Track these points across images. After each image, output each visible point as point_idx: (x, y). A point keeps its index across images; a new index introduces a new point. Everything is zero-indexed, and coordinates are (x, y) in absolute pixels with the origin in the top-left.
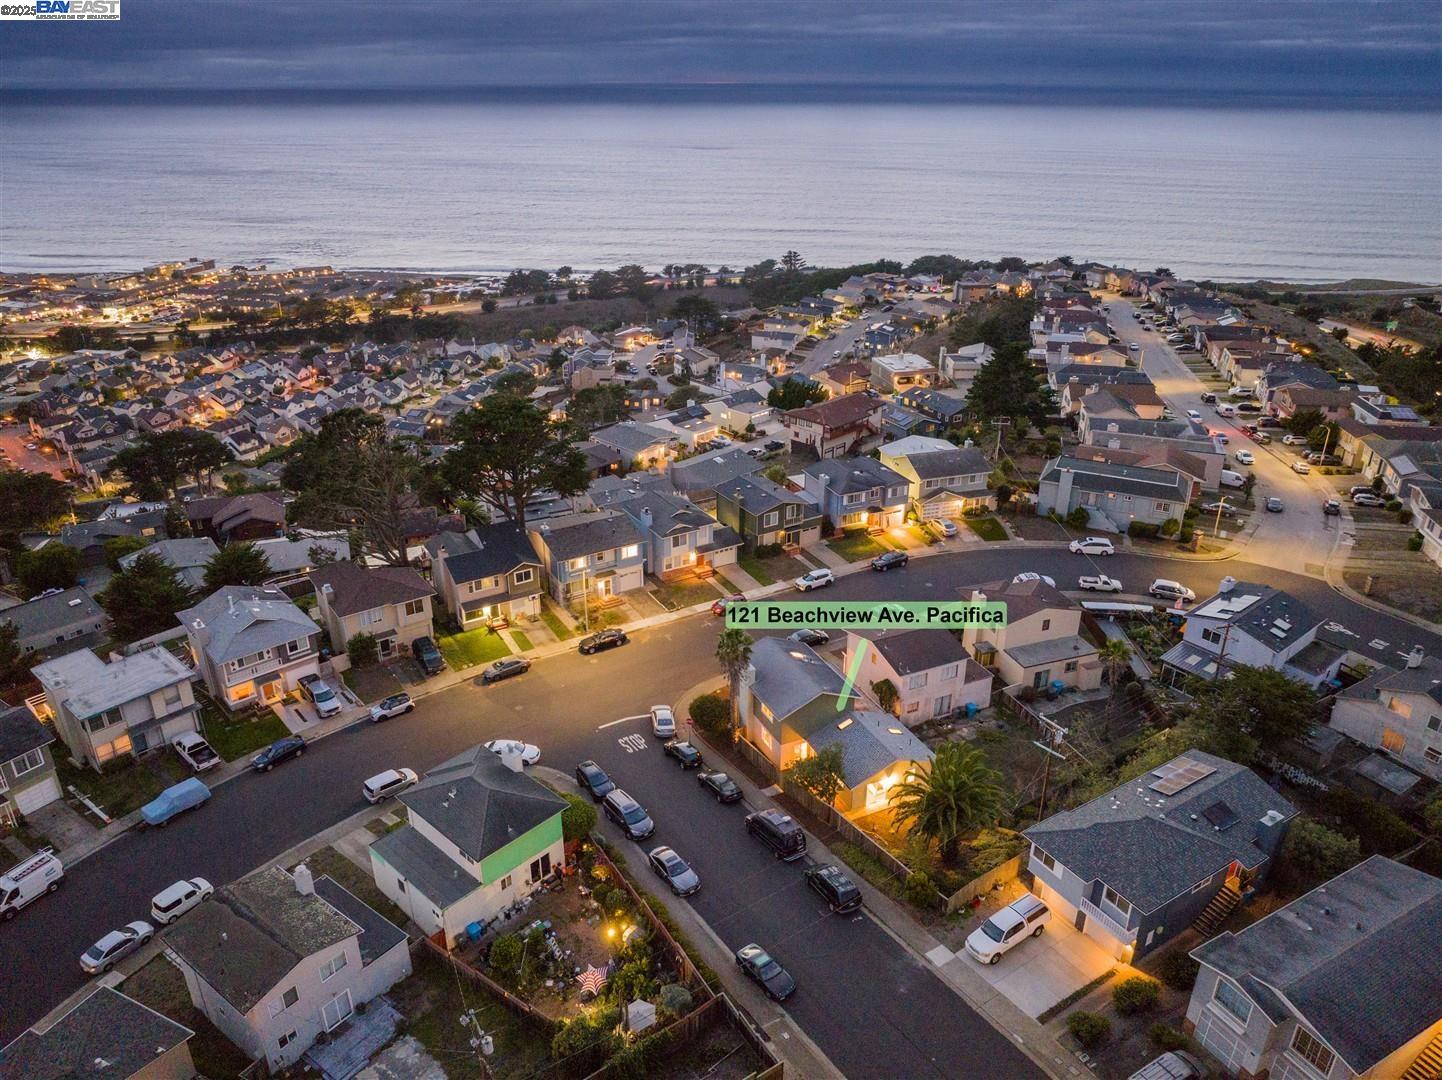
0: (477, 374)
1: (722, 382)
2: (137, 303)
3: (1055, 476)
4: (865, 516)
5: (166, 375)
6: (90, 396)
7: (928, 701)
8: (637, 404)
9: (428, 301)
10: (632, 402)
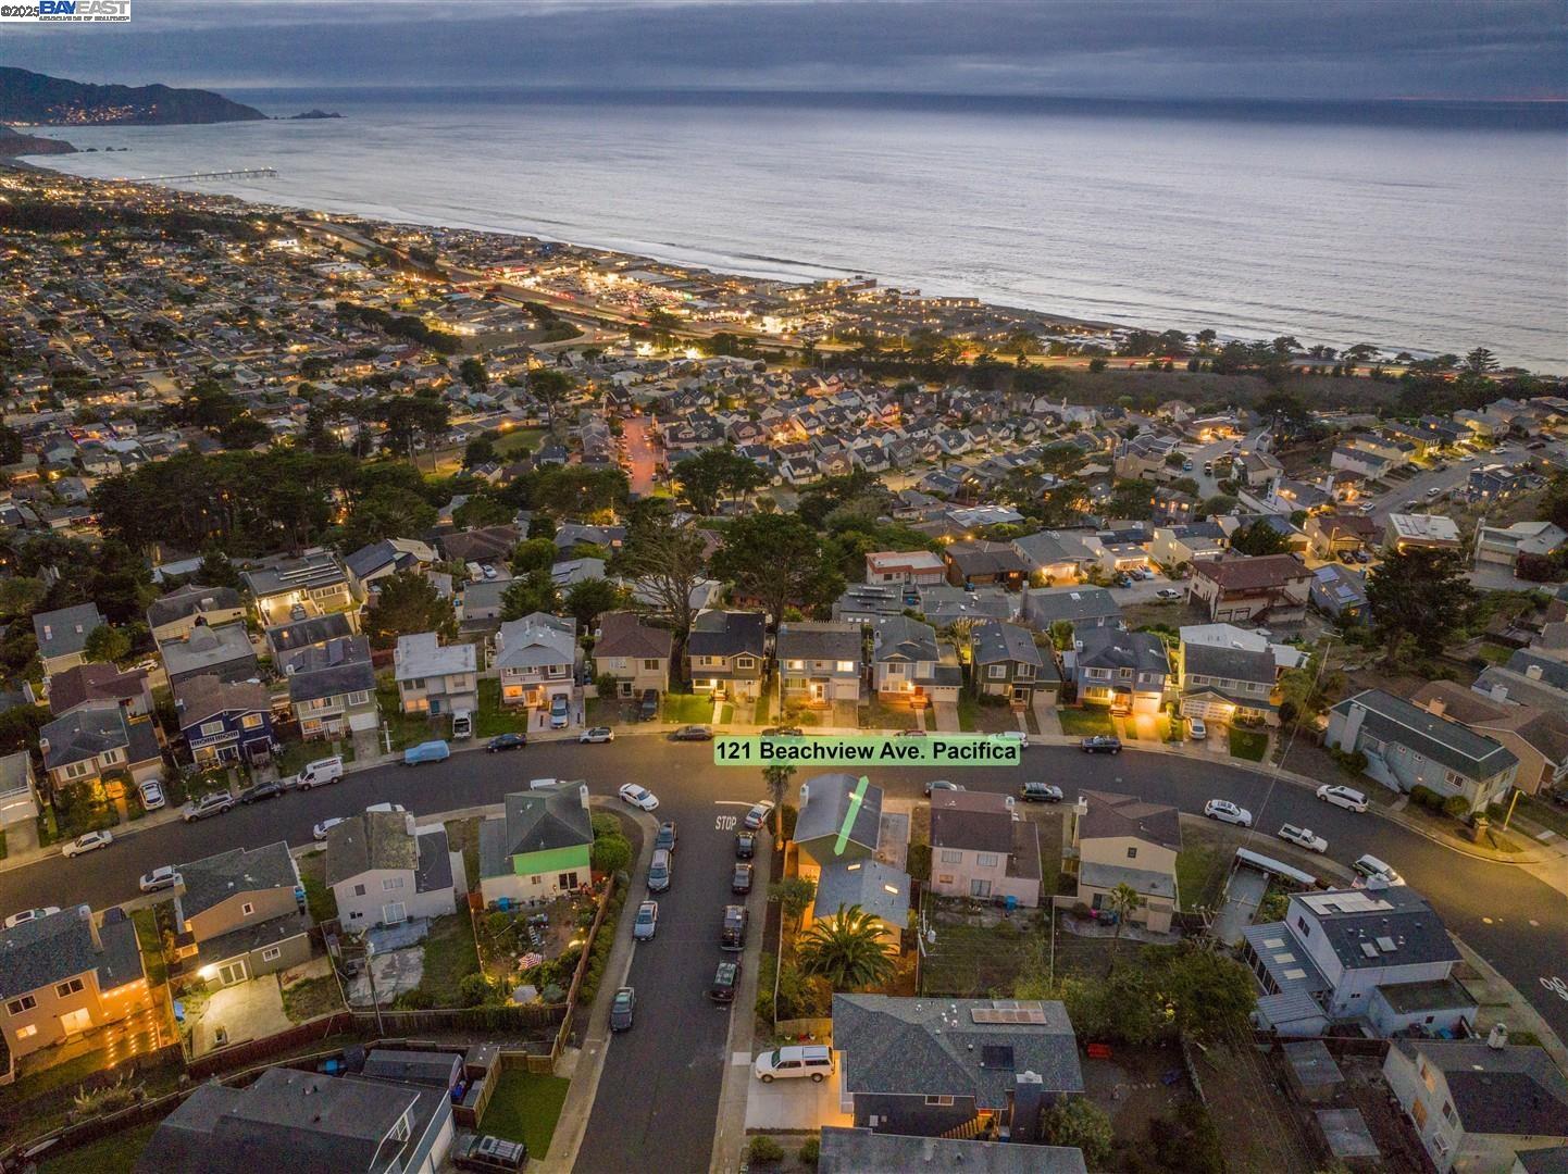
0: (1052, 436)
1: (1272, 500)
2: (793, 314)
3: (1345, 710)
4: (1111, 695)
5: (775, 391)
6: (708, 400)
7: (963, 879)
8: (1163, 505)
9: (1046, 350)
10: (1158, 501)
